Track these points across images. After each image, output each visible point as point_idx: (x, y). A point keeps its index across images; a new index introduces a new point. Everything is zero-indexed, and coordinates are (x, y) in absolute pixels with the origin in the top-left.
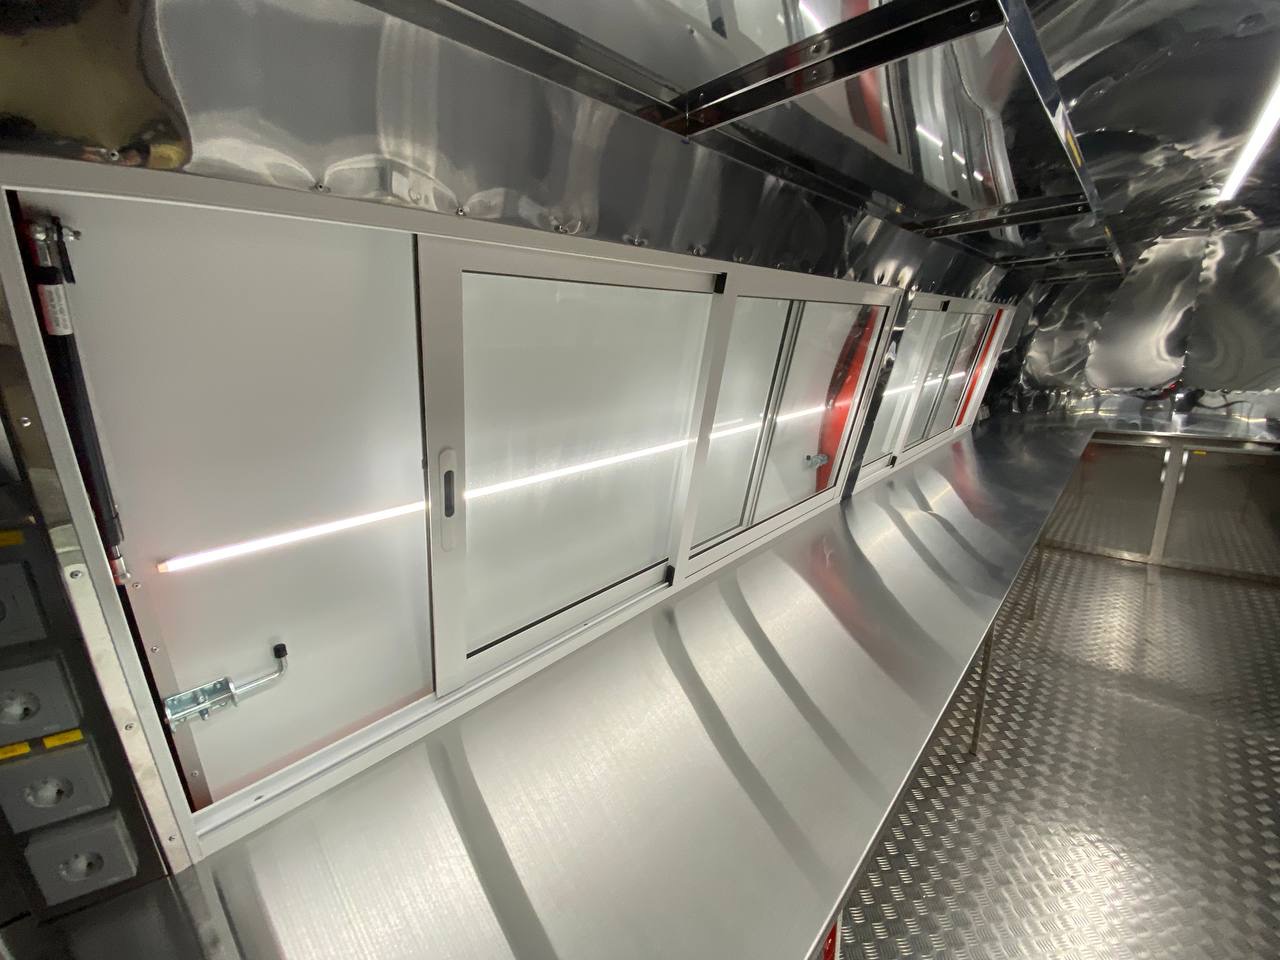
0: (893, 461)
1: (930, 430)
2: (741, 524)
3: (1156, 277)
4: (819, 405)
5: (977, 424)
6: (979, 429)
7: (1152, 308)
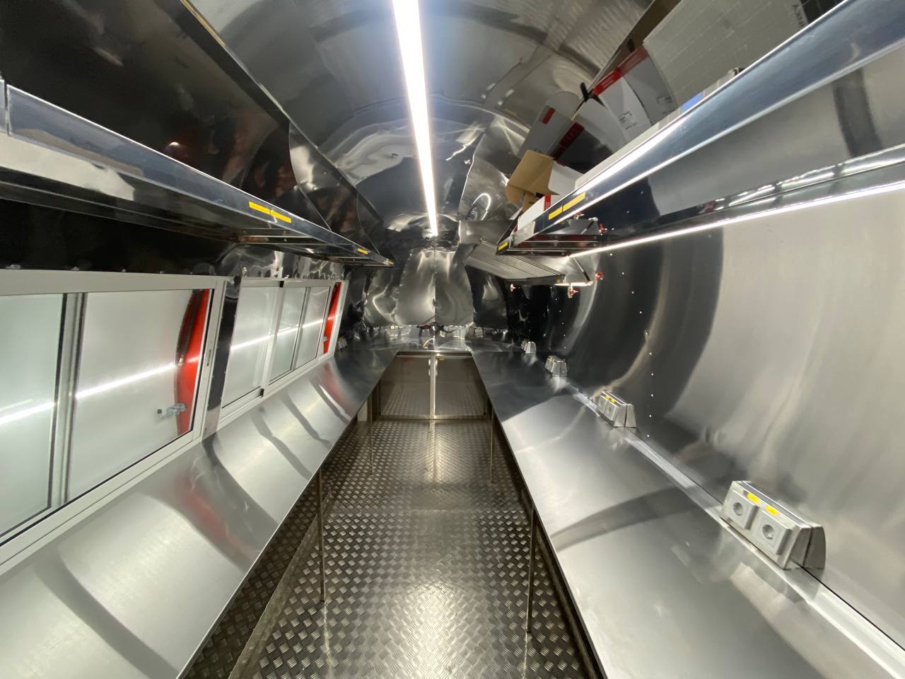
0: (262, 392)
1: (295, 363)
2: (49, 506)
3: (422, 274)
4: (168, 363)
5: (337, 350)
6: (340, 354)
7: (423, 289)
